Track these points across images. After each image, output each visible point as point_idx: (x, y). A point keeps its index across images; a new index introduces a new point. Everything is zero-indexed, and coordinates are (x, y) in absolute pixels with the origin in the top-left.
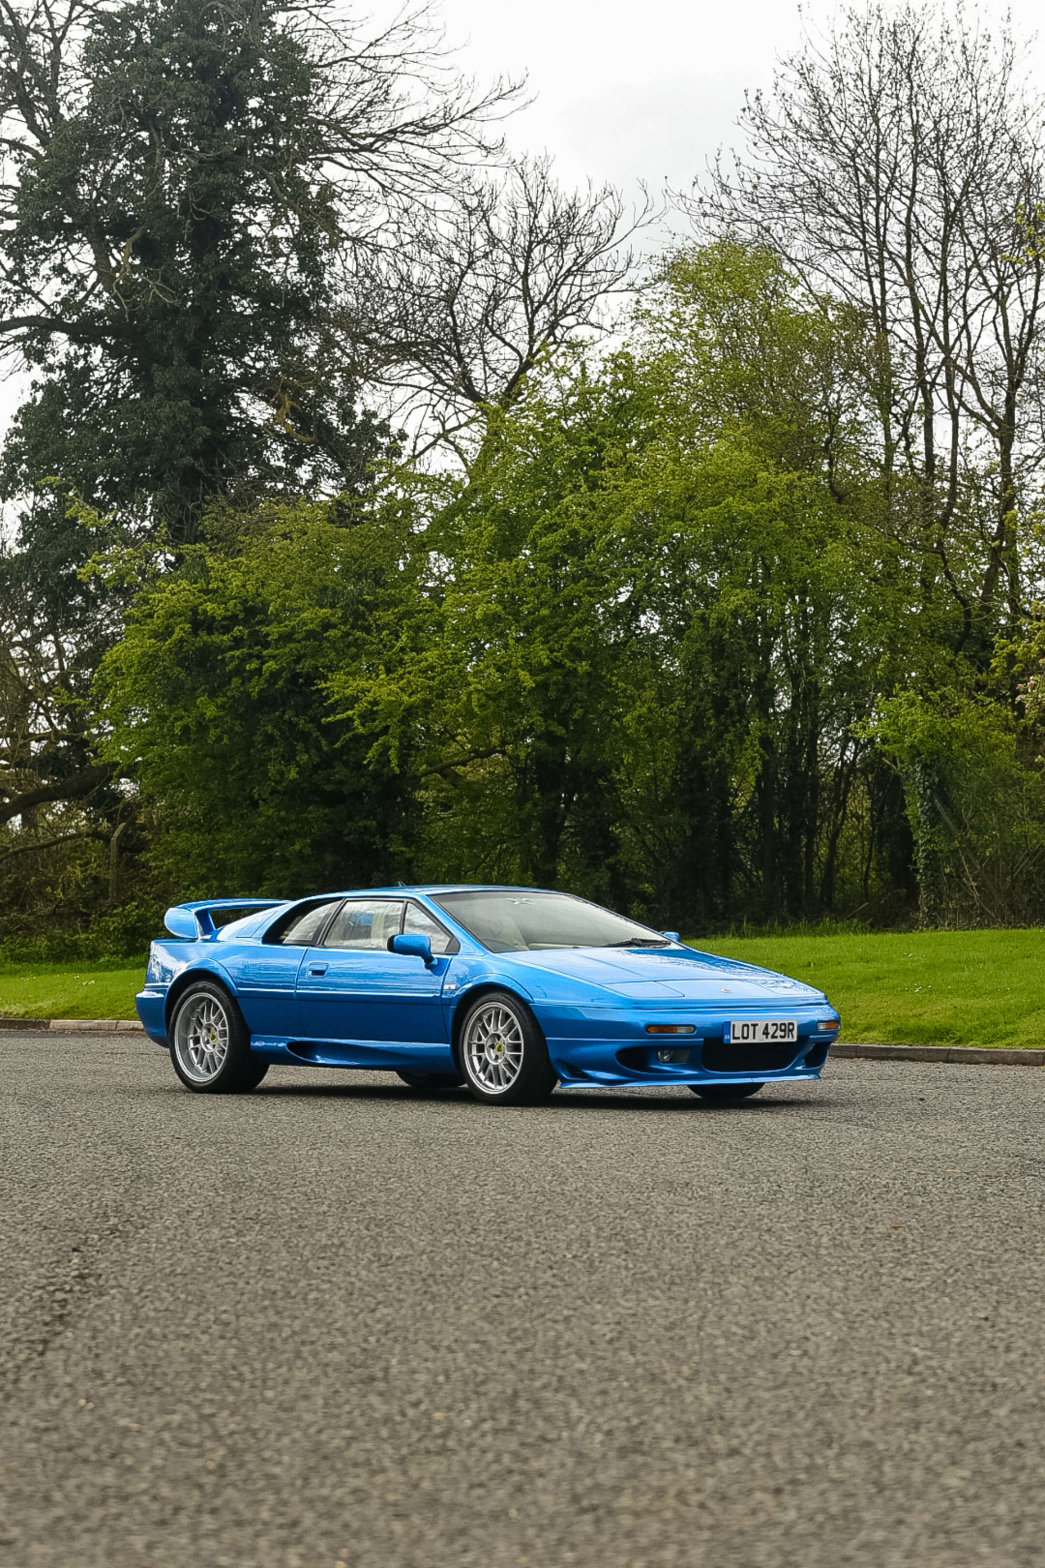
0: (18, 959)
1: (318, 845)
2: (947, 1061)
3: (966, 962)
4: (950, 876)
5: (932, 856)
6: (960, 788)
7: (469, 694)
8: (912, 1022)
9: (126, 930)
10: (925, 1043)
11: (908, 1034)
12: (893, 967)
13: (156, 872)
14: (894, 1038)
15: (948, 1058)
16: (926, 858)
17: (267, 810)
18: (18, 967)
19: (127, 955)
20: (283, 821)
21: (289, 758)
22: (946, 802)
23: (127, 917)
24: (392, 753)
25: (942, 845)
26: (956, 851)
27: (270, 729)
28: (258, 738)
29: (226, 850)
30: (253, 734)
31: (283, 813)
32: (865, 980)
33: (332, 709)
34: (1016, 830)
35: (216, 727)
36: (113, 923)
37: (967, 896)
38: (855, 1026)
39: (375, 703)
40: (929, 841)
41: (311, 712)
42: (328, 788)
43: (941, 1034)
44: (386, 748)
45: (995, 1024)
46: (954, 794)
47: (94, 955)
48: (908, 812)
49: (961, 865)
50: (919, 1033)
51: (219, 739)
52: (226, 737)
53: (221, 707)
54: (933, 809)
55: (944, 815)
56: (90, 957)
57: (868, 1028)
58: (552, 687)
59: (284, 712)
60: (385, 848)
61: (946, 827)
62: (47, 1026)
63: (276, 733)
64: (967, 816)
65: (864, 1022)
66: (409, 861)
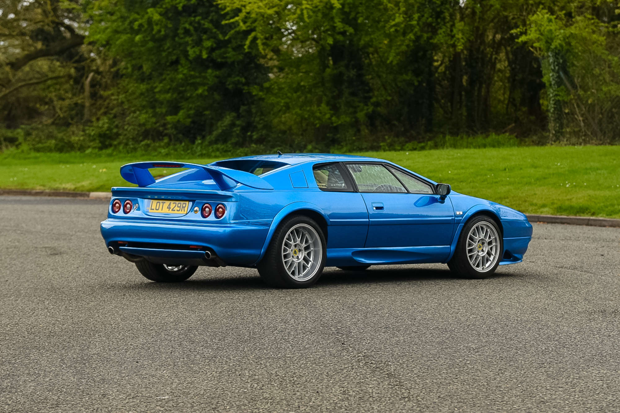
0: (38, 150)
1: (211, 89)
2: (587, 225)
3: (590, 169)
4: (568, 114)
5: (557, 102)
6: (573, 65)
7: (302, 10)
8: (567, 203)
9: (100, 135)
10: (576, 215)
11: (565, 210)
12: (551, 171)
13: (115, 102)
14: (558, 212)
15: (588, 223)
16: (555, 104)
17: (183, 71)
18: (38, 155)
19: (101, 149)
20: (192, 77)
21: (198, 43)
22: (566, 73)
23: (102, 127)
24: (259, 42)
25: (563, 97)
26: (571, 99)
27: (187, 26)
28: (181, 31)
29: (160, 92)
30: (177, 29)
31: (192, 73)
32: (538, 179)
33: (224, 16)
34: (605, 89)
35: (157, 24)
36: (92, 131)
37: (578, 125)
38: (536, 205)
39: (248, 13)
40: (557, 95)
41: (210, 18)
42: (219, 60)
43: (582, 210)
44: (255, 39)
45: (613, 205)
46: (571, 70)
47: (82, 148)
48: (545, 79)
49: (575, 108)
50: (570, 209)
51: (159, 31)
52: (163, 30)
53: (161, 14)
54: (559, 77)
55: (566, 81)
56: (79, 149)
57: (544, 206)
58: (346, 6)
59: (195, 17)
60: (249, 93)
61: (566, 87)
62: (88, 196)
63: (191, 28)
64: (577, 81)
65: (540, 202)
66: (262, 99)
